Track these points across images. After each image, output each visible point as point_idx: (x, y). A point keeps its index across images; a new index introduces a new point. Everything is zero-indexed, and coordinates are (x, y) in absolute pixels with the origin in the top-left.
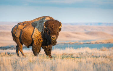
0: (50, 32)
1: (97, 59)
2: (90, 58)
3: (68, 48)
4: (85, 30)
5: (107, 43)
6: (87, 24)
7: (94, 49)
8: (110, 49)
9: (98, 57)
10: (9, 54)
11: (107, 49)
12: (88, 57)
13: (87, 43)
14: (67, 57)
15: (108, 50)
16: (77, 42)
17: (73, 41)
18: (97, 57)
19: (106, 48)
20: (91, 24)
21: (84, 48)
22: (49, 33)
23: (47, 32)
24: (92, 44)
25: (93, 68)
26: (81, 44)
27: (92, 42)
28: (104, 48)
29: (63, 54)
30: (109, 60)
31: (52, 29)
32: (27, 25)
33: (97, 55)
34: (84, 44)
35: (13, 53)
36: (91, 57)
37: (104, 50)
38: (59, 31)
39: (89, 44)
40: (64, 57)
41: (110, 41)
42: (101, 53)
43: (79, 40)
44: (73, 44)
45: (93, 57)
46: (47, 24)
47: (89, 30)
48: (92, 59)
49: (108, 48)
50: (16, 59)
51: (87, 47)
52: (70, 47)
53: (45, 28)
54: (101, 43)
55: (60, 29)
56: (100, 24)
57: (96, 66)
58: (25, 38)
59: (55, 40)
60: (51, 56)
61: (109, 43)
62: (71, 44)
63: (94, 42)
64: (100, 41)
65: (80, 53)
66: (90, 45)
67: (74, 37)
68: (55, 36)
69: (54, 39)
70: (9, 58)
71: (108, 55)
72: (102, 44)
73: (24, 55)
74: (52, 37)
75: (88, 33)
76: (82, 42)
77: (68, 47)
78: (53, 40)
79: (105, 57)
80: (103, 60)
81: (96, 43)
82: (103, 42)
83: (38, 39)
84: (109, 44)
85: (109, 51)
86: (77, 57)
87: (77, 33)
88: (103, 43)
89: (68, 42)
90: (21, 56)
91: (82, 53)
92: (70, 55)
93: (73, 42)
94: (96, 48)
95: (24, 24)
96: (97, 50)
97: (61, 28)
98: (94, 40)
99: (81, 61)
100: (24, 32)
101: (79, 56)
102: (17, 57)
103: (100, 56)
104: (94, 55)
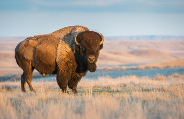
0: (85, 50)
1: (149, 94)
2: (137, 92)
3: (102, 77)
4: (129, 48)
5: (165, 67)
6: (131, 38)
7: (144, 77)
8: (169, 77)
9: (151, 90)
10: (8, 89)
11: (165, 77)
12: (135, 91)
13: (133, 69)
14: (100, 92)
15: (166, 79)
16: (117, 67)
17: (110, 66)
18: (148, 90)
19: (163, 76)
20: (138, 38)
21: (128, 76)
22: (84, 52)
23: (81, 51)
24: (141, 69)
25: (143, 107)
26: (122, 70)
27: (140, 67)
28: (159, 76)
29: (94, 87)
30: (168, 96)
31: (89, 45)
32: (43, 40)
33: (149, 88)
34: (128, 69)
35: (16, 87)
36: (139, 91)
37: (160, 80)
38: (100, 49)
39: (136, 69)
40: (95, 92)
41: (169, 65)
42: (155, 83)
43: (119, 63)
44: (110, 70)
45: (143, 91)
46: (81, 38)
47: (136, 48)
48: (141, 93)
49: (167, 76)
50: (20, 96)
51: (132, 75)
52: (105, 75)
53: (77, 43)
54: (155, 67)
55: (101, 46)
56: (152, 37)
57: (148, 104)
58: (41, 61)
59: (94, 63)
60: (75, 90)
61: (168, 67)
62: (107, 71)
63: (143, 67)
64: (154, 65)
65: (121, 84)
66: (137, 71)
67: (112, 59)
68: (93, 57)
69: (92, 61)
70: (9, 95)
71: (166, 87)
72: (156, 69)
73: (33, 89)
74: (90, 59)
75: (133, 53)
76: (124, 68)
77: (101, 75)
78: (91, 63)
79: (162, 90)
80: (159, 95)
81: (147, 68)
82: (158, 66)
83: (66, 63)
84: (168, 69)
85: (168, 80)
86: (117, 91)
87: (116, 53)
88: (158, 68)
89: (103, 68)
90: (27, 92)
91: (125, 85)
92: (105, 88)
93: (110, 68)
94: (147, 77)
95: (37, 39)
96: (148, 79)
97: (102, 44)
98: (144, 64)
99: (123, 97)
100: (39, 52)
101: (120, 89)
102: (22, 94)
103: (153, 90)
104: (145, 87)
